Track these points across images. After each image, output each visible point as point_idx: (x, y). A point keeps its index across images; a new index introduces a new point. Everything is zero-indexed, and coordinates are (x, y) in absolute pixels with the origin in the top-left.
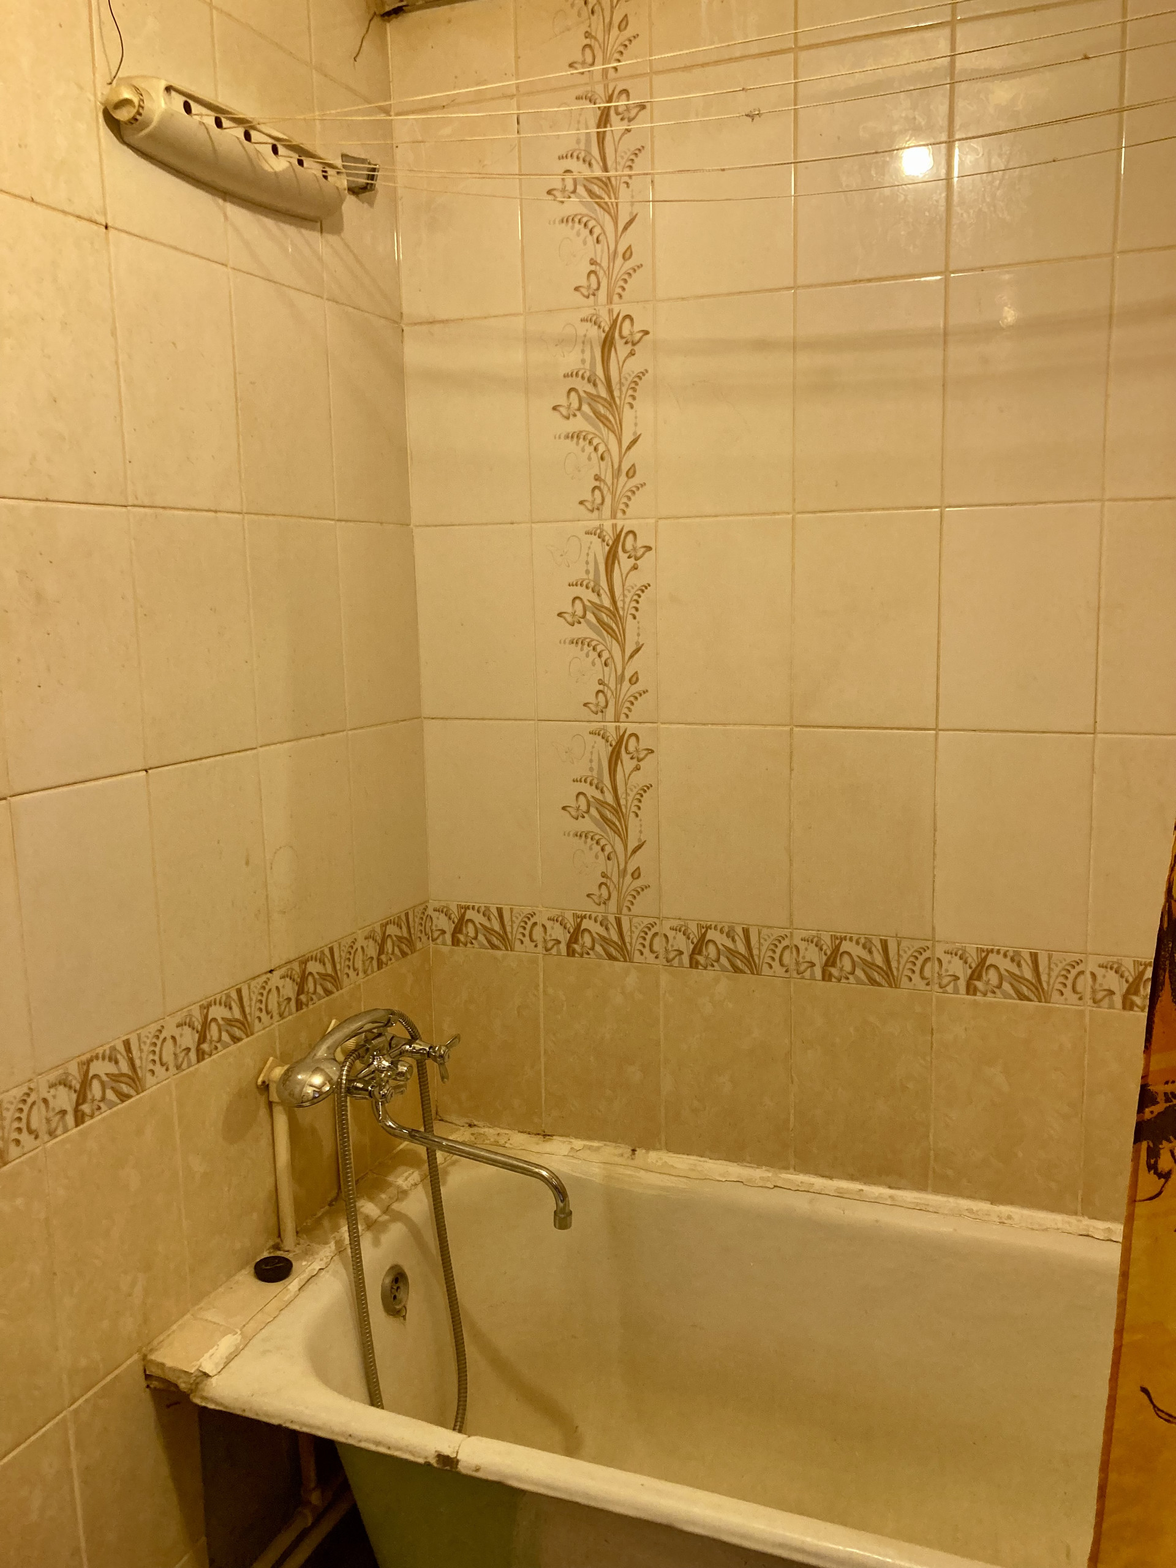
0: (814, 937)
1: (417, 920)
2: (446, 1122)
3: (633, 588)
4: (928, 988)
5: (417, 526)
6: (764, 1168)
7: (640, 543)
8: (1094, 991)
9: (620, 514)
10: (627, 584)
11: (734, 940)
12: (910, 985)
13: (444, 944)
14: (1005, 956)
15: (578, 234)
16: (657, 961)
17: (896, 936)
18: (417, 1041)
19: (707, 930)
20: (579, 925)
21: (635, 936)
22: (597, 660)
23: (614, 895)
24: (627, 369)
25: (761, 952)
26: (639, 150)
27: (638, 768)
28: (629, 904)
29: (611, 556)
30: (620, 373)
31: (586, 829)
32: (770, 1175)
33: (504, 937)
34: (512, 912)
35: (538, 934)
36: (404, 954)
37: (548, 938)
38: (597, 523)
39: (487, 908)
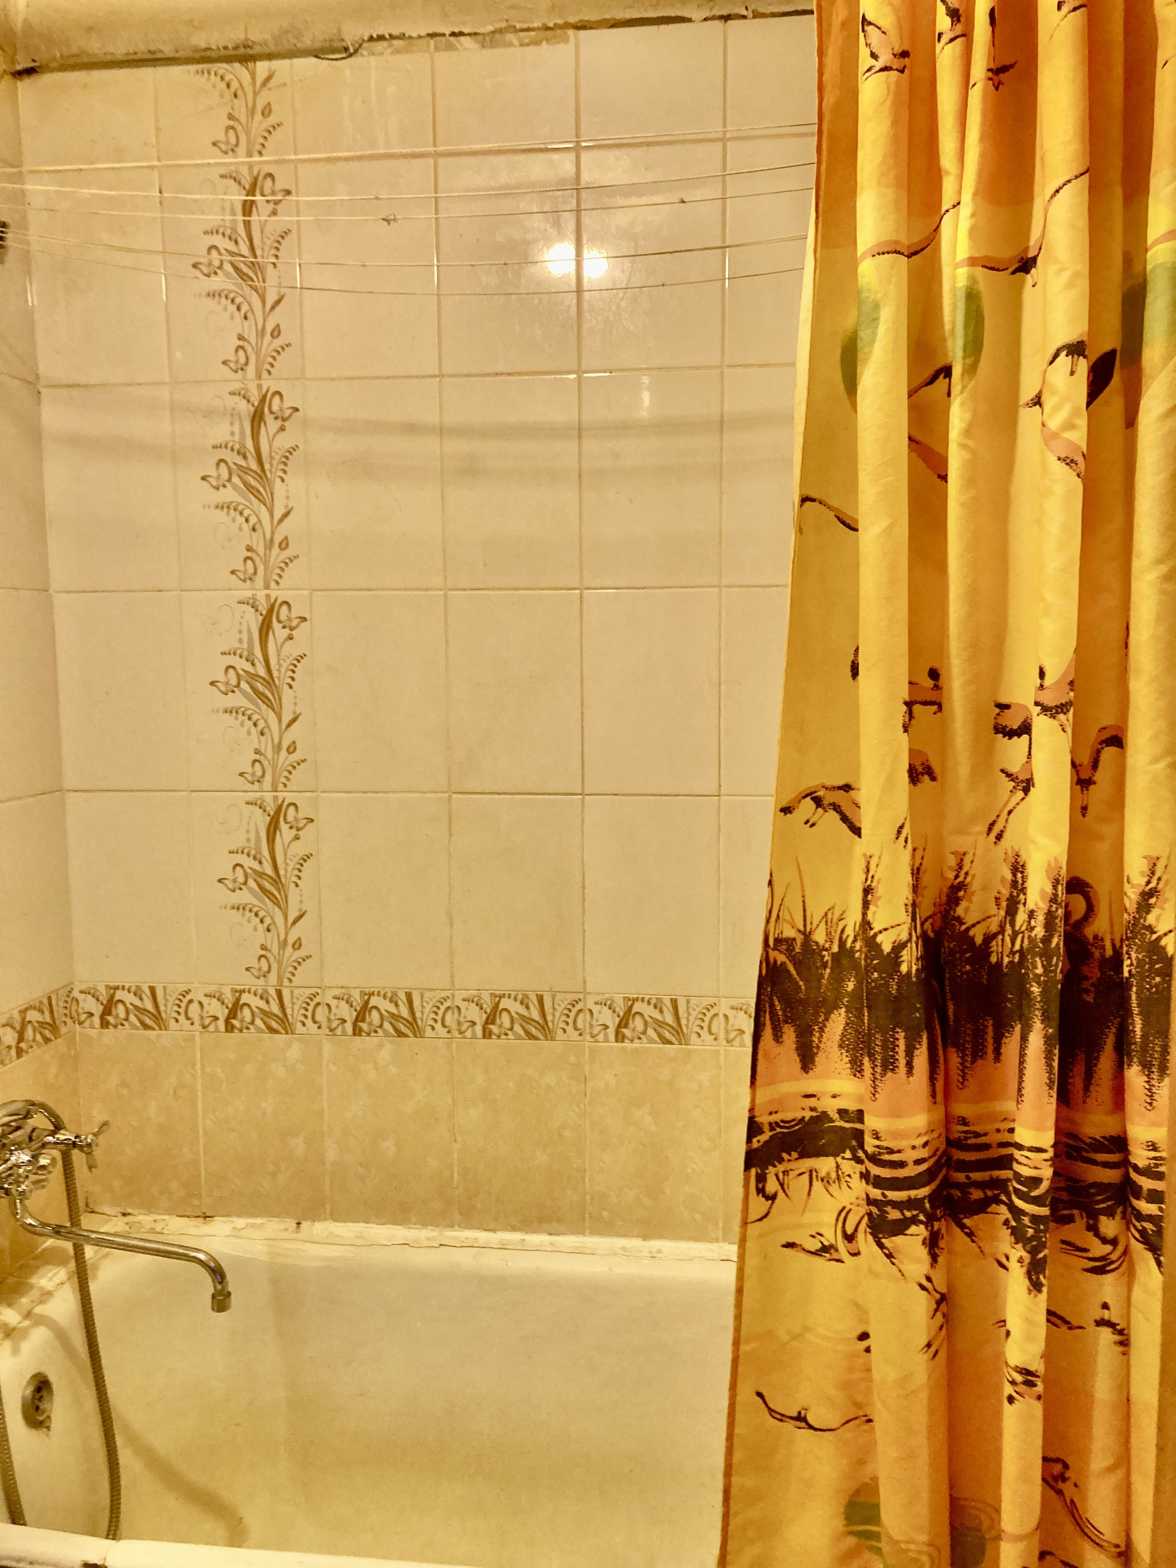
0: (475, 996)
1: (62, 1004)
2: (97, 1213)
3: (288, 658)
4: (581, 1038)
5: (57, 592)
6: (430, 1228)
7: (294, 614)
8: (727, 1032)
9: (273, 585)
10: (282, 654)
11: (397, 1005)
12: (564, 1037)
13: (92, 1026)
14: (649, 1003)
15: (225, 309)
16: (319, 1032)
17: (551, 991)
18: (62, 1132)
19: (369, 998)
20: (238, 1000)
21: (296, 1008)
22: (253, 729)
23: (274, 967)
24: (277, 444)
25: (424, 1014)
26: (286, 233)
27: (297, 838)
28: (289, 976)
29: (265, 627)
30: (270, 447)
31: (243, 901)
32: (435, 1234)
33: (157, 1017)
34: (165, 989)
35: (194, 1009)
36: (47, 1040)
37: (205, 1015)
38: (249, 594)
39: (138, 988)
